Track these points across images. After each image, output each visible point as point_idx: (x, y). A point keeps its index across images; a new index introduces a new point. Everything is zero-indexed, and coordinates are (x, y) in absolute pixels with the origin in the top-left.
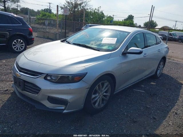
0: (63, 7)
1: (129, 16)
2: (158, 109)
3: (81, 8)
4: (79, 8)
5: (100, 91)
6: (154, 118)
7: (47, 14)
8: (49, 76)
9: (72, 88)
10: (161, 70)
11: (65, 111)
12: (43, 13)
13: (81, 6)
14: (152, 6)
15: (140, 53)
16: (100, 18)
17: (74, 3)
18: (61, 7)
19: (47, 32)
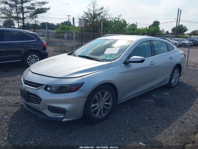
0: (81, 18)
1: (155, 22)
2: (164, 118)
3: (100, 18)
4: (98, 19)
5: (100, 101)
6: (158, 127)
7: (67, 26)
8: (49, 87)
9: (69, 98)
10: (176, 78)
11: (64, 120)
12: (62, 26)
13: (100, 16)
14: (179, 9)
15: (142, 61)
16: (121, 27)
17: (92, 13)
18: (79, 19)
19: (64, 46)
